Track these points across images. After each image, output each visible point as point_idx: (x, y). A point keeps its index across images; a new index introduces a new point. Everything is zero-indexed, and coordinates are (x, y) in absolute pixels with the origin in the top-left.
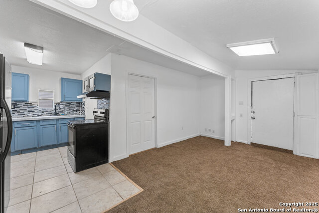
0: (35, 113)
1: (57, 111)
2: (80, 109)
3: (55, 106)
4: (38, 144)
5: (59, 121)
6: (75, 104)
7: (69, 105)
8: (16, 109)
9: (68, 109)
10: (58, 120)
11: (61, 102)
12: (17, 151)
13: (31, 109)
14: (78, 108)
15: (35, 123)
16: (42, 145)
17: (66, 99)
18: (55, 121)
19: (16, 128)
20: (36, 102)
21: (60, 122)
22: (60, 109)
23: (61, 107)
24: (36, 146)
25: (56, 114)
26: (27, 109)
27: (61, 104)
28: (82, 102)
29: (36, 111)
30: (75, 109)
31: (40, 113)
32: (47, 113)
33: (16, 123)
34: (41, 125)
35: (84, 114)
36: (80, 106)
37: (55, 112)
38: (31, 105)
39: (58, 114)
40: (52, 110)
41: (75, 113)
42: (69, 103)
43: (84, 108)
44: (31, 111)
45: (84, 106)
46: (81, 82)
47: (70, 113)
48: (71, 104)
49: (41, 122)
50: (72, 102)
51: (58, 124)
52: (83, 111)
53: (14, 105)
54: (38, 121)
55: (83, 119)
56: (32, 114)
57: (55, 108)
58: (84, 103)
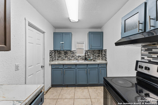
0: (75, 58)
1: (86, 57)
3: (85, 53)
4: (76, 82)
5: (89, 65)
8: (66, 55)
9: (93, 55)
11: (88, 50)
12: (65, 85)
13: (73, 55)
14: (99, 54)
15: (74, 67)
16: (78, 83)
17: (92, 48)
18: (86, 65)
19: (65, 69)
20: (75, 51)
21: (89, 67)
22: (88, 55)
23: (89, 53)
24: (74, 83)
25: (86, 59)
26: (71, 55)
27: (88, 51)
28: (103, 50)
29: (75, 56)
30: (97, 56)
31: (77, 58)
32: (81, 58)
33: (65, 66)
34: (78, 68)
35: (106, 60)
36: (100, 53)
37: (85, 57)
38: (73, 53)
39: (87, 58)
40: (84, 56)
41: (97, 58)
42: (93, 51)
43: (106, 55)
44: (73, 56)
45: (106, 54)
46: (102, 33)
47: (94, 58)
48: (95, 51)
49: (78, 66)
50: (95, 50)
51: (87, 68)
52: (104, 58)
53: (66, 53)
54: (76, 65)
55: (105, 65)
56: (73, 58)
57: (85, 55)
58: (106, 51)
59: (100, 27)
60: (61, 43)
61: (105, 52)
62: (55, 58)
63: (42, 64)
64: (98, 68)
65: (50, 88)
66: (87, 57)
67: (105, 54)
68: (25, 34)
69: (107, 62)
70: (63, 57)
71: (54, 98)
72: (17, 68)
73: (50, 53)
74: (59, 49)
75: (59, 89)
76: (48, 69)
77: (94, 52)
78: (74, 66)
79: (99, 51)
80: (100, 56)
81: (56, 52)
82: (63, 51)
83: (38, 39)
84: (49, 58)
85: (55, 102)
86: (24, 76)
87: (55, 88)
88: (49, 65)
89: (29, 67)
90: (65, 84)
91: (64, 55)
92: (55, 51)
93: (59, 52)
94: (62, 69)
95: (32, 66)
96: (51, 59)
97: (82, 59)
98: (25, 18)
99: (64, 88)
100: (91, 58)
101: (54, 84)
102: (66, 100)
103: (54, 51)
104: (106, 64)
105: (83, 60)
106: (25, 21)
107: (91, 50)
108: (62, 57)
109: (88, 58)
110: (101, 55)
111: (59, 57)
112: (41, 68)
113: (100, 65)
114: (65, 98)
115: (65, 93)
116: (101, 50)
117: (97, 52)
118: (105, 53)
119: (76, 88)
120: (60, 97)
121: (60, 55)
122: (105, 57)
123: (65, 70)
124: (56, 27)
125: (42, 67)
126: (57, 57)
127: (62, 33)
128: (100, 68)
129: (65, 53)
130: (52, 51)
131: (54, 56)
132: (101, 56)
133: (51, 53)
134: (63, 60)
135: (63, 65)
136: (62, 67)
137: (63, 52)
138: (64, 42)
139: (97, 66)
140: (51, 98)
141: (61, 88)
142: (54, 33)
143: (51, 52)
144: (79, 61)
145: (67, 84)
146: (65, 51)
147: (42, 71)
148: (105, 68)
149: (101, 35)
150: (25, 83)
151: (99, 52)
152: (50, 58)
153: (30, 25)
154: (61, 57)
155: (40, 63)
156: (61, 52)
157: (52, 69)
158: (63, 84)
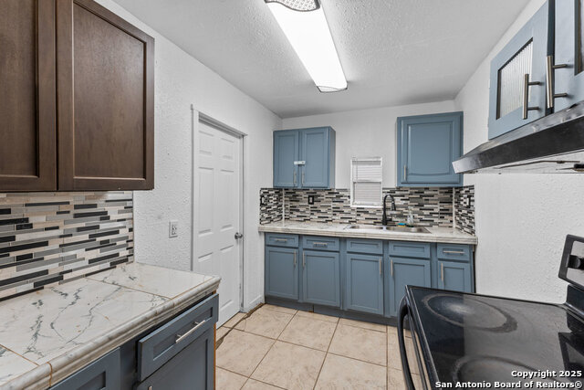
0: (344, 216)
1: (388, 213)
2: (455, 210)
3: (385, 200)
4: (342, 302)
5: (391, 246)
6: (438, 195)
7: (420, 196)
8: (312, 204)
9: (417, 209)
10: (386, 242)
11: (398, 189)
12: (306, 304)
13: (337, 204)
14: (446, 206)
15: (335, 246)
16: (348, 306)
17: (411, 179)
18: (381, 245)
19: (304, 249)
20: (345, 190)
21: (392, 250)
22: (395, 207)
23: (398, 201)
24: (336, 304)
25: (386, 222)
26: (332, 205)
27: (397, 193)
28: (461, 188)
29: (346, 211)
30: (437, 211)
31: (354, 217)
32: (368, 216)
33: (304, 239)
34: (349, 252)
35: (473, 232)
36: (454, 200)
37: (385, 215)
38: (338, 196)
39: (391, 220)
40: (378, 210)
41: (436, 220)
42: (420, 192)
43: (471, 208)
44: (337, 210)
45: (472, 203)
46: (460, 116)
47: (421, 220)
48: (426, 193)
49: (348, 243)
50: (427, 189)
51: (386, 256)
52: (467, 221)
53: (313, 197)
54: (343, 240)
55: (466, 252)
56: (339, 216)
57: (385, 205)
58: (471, 191)
59: (452, 95)
60: (296, 163)
61: (469, 197)
62: (277, 214)
63: (236, 229)
64: (434, 259)
65: (260, 306)
66: (392, 215)
67: (469, 207)
68: (190, 147)
69: (476, 240)
70: (304, 212)
71: (267, 334)
72: (173, 232)
73: (262, 196)
74: (290, 184)
75: (286, 313)
76: (256, 247)
77: (421, 197)
78: (337, 242)
79: (449, 191)
80: (451, 214)
81: (283, 192)
82: (305, 192)
83: (225, 157)
84: (259, 211)
85: (267, 347)
86: (189, 255)
87: (276, 308)
88: (260, 232)
89: (201, 232)
90: (305, 300)
91: (307, 204)
92: (278, 190)
93: (293, 194)
94: (295, 251)
95: (209, 230)
96: (266, 216)
97: (372, 222)
98: (192, 105)
99: (301, 313)
100: (410, 221)
101: (273, 293)
102: (300, 350)
103: (274, 189)
104: (473, 247)
105: (375, 224)
106: (192, 113)
107: (411, 189)
108: (301, 209)
109: (394, 219)
110: (457, 207)
111: (293, 209)
112: (235, 240)
113: (439, 249)
114: (297, 343)
115: (301, 330)
116: (456, 188)
117: (435, 198)
118: (470, 201)
119: (344, 321)
120: (284, 336)
121: (295, 204)
122: (470, 218)
123: (304, 252)
124: (282, 115)
125: (236, 237)
126: (287, 209)
127: (300, 131)
128: (440, 259)
129: (311, 199)
130: (270, 190)
131: (275, 207)
132: (457, 214)
133: (266, 196)
134: (305, 220)
135: (300, 236)
136: (295, 242)
137: (304, 195)
138: (304, 162)
139: (426, 253)
140: (257, 332)
141: (294, 311)
142: (275, 133)
143: (265, 194)
144: (358, 227)
145: (312, 300)
146: (311, 190)
147: (238, 248)
148: (466, 262)
149: (451, 127)
150: (192, 270)
151: (448, 196)
152: (263, 211)
153: (204, 120)
154: (298, 211)
155: (230, 226)
156: (297, 193)
157: (266, 245)
158: (300, 301)
